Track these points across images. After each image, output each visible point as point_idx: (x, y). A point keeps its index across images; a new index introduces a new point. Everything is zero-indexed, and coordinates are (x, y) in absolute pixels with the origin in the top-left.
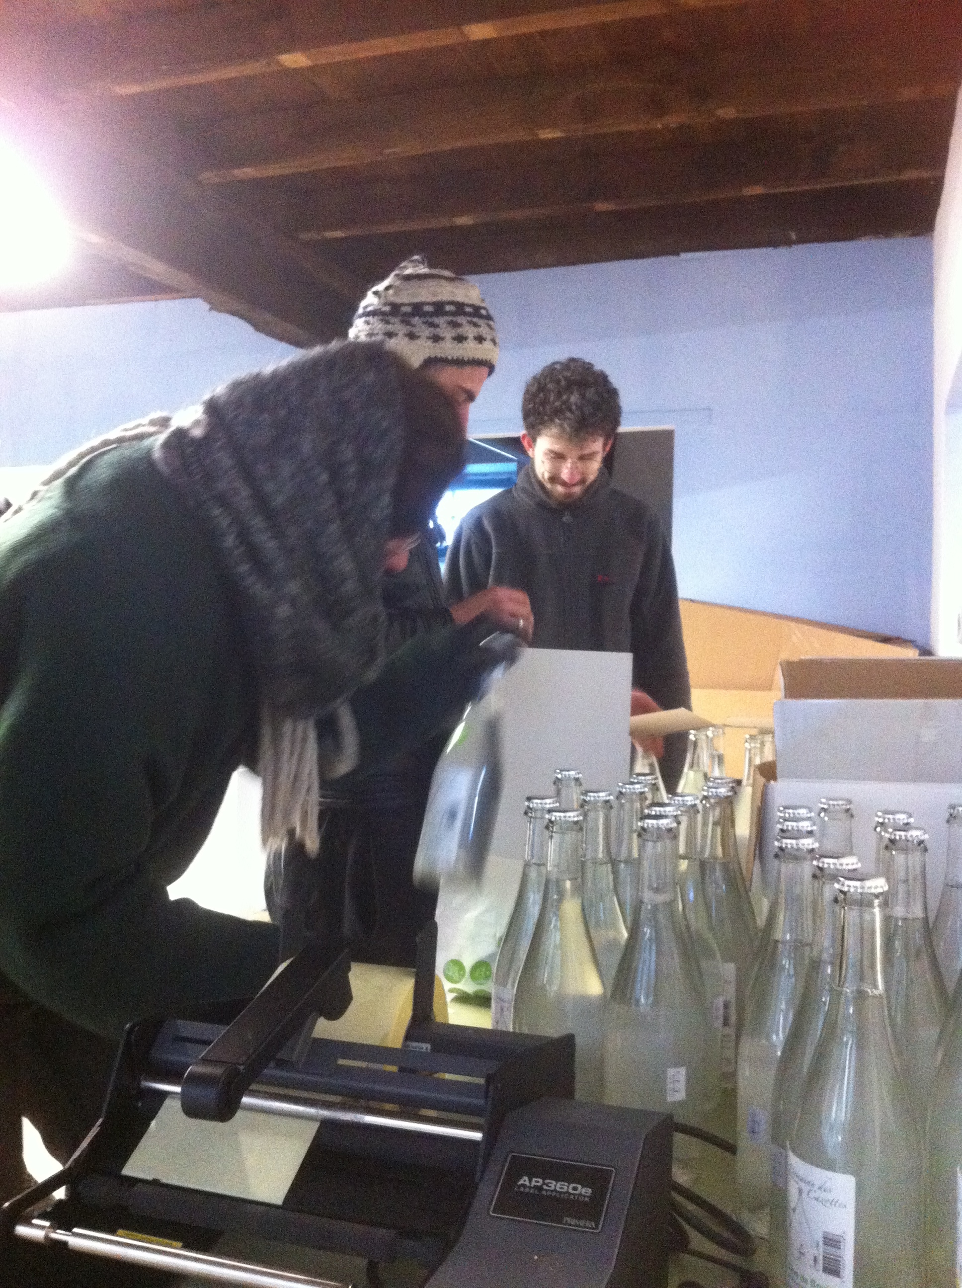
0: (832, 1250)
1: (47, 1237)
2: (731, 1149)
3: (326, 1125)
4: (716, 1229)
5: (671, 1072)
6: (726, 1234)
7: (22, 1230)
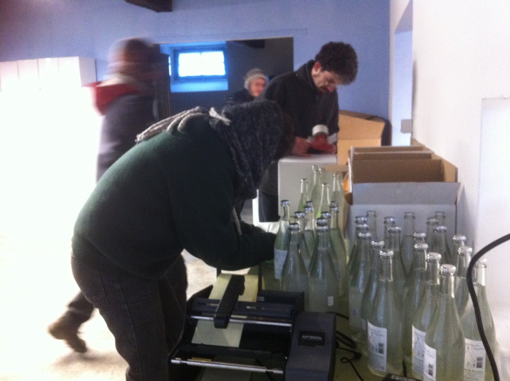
0: (381, 347)
1: (181, 362)
2: (347, 318)
3: (246, 325)
4: (345, 340)
5: (329, 298)
6: (348, 342)
7: (173, 361)
